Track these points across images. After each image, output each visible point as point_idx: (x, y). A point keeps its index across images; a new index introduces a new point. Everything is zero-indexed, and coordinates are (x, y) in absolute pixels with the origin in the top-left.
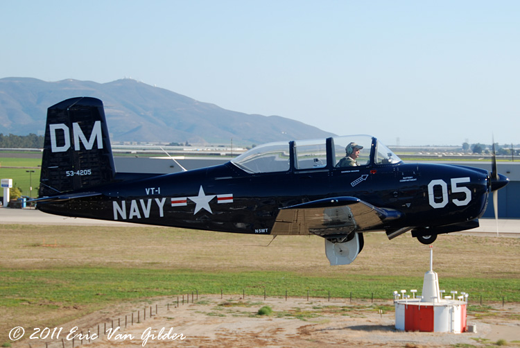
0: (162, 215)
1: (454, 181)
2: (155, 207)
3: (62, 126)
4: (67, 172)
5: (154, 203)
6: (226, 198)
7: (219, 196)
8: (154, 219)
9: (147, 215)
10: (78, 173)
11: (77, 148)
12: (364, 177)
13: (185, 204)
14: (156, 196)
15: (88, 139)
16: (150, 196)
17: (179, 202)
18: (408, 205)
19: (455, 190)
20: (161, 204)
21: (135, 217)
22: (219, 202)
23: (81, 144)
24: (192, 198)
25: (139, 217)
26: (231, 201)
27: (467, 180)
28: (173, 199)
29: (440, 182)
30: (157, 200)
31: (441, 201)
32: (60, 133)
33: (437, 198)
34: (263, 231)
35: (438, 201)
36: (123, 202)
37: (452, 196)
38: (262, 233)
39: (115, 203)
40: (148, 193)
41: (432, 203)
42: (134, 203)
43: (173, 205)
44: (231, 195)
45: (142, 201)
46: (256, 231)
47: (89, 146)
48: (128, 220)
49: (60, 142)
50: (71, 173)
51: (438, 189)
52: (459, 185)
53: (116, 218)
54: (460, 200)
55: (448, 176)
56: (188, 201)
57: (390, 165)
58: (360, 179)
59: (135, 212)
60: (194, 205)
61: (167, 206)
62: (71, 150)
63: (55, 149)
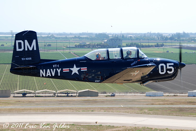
0: (59, 75)
1: (168, 64)
2: (56, 72)
3: (21, 41)
4: (22, 59)
6: (84, 69)
7: (81, 68)
8: (56, 77)
9: (53, 75)
10: (26, 59)
11: (26, 49)
12: (136, 62)
13: (68, 71)
14: (57, 67)
16: (55, 68)
17: (66, 70)
19: (168, 67)
20: (59, 71)
21: (49, 76)
22: (82, 70)
23: (28, 48)
25: (50, 76)
26: (86, 70)
27: (173, 64)
28: (64, 69)
29: (163, 65)
30: (57, 69)
32: (20, 44)
33: (162, 70)
34: (98, 81)
35: (162, 71)
36: (44, 70)
38: (98, 82)
39: (41, 70)
41: (160, 72)
42: (48, 70)
43: (64, 71)
44: (86, 68)
45: (52, 70)
46: (96, 81)
47: (31, 49)
48: (46, 77)
49: (20, 47)
50: (23, 59)
51: (162, 67)
52: (170, 66)
53: (41, 76)
54: (170, 71)
55: (165, 63)
56: (70, 70)
57: (144, 58)
58: (134, 63)
59: (49, 74)
60: (72, 71)
61: (61, 72)
62: (24, 50)
63: (18, 50)
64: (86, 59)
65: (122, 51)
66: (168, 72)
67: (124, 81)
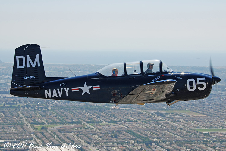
0: (67, 95)
1: (198, 79)
2: (64, 92)
3: (22, 57)
4: (24, 77)
6: (97, 88)
7: (93, 87)
8: (64, 98)
9: (60, 96)
10: (29, 77)
11: (28, 66)
12: (158, 78)
13: (78, 90)
14: (65, 87)
15: (33, 63)
16: (62, 87)
17: (75, 89)
18: (178, 90)
19: (199, 83)
20: (67, 91)
21: (55, 97)
22: (93, 89)
23: (30, 64)
24: (81, 88)
25: (57, 96)
26: (99, 89)
27: (204, 79)
28: (72, 88)
29: (192, 80)
30: (65, 89)
31: (192, 88)
32: (21, 60)
35: (191, 88)
36: (50, 90)
38: (113, 103)
39: (46, 91)
41: (189, 89)
42: (55, 90)
43: (72, 91)
44: (99, 86)
45: (58, 89)
46: (111, 102)
47: (34, 65)
49: (21, 64)
50: (25, 78)
51: (191, 83)
52: (200, 81)
53: (46, 97)
54: (201, 88)
55: (195, 77)
56: (79, 89)
57: (169, 72)
59: (55, 94)
60: (82, 91)
61: (70, 91)
62: (26, 67)
63: (18, 67)
64: (99, 75)
65: (141, 64)
66: (199, 88)
67: (144, 100)
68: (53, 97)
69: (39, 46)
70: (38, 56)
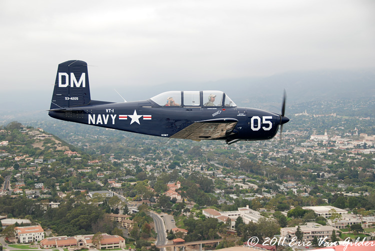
0: (113, 123)
1: (264, 118)
2: (110, 119)
3: (66, 74)
4: (66, 98)
5: (110, 117)
6: (148, 117)
7: (144, 116)
8: (109, 125)
9: (106, 123)
10: (71, 99)
11: (72, 86)
12: (219, 112)
13: (126, 119)
14: (111, 113)
15: (78, 82)
16: (108, 113)
17: (123, 117)
18: (241, 128)
19: (264, 122)
20: (114, 118)
21: (99, 123)
22: (144, 119)
23: (74, 84)
24: (130, 116)
25: (102, 123)
26: (150, 119)
27: (271, 118)
28: (120, 116)
29: (257, 118)
30: (112, 115)
31: (257, 127)
32: (63, 77)
33: (255, 125)
34: (166, 135)
36: (94, 115)
37: (263, 125)
38: (165, 137)
39: (90, 115)
40: (107, 111)
41: (252, 128)
42: (99, 116)
43: (120, 119)
44: (151, 116)
45: (104, 115)
46: (162, 135)
47: (78, 85)
48: (96, 125)
49: (64, 82)
50: (68, 98)
51: (256, 121)
52: (266, 120)
53: (89, 123)
54: (266, 127)
55: (261, 115)
56: (128, 117)
57: (232, 107)
58: (217, 113)
59: (99, 121)
60: (131, 119)
61: (117, 119)
62: (69, 87)
63: (60, 85)
64: (152, 103)
65: (201, 94)
66: (264, 128)
67: (200, 137)
68: (97, 123)
69: (86, 64)
70: (84, 74)
